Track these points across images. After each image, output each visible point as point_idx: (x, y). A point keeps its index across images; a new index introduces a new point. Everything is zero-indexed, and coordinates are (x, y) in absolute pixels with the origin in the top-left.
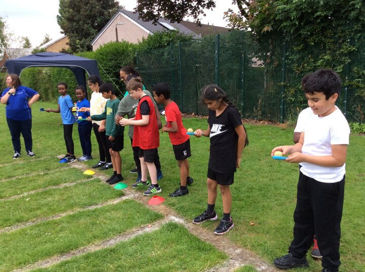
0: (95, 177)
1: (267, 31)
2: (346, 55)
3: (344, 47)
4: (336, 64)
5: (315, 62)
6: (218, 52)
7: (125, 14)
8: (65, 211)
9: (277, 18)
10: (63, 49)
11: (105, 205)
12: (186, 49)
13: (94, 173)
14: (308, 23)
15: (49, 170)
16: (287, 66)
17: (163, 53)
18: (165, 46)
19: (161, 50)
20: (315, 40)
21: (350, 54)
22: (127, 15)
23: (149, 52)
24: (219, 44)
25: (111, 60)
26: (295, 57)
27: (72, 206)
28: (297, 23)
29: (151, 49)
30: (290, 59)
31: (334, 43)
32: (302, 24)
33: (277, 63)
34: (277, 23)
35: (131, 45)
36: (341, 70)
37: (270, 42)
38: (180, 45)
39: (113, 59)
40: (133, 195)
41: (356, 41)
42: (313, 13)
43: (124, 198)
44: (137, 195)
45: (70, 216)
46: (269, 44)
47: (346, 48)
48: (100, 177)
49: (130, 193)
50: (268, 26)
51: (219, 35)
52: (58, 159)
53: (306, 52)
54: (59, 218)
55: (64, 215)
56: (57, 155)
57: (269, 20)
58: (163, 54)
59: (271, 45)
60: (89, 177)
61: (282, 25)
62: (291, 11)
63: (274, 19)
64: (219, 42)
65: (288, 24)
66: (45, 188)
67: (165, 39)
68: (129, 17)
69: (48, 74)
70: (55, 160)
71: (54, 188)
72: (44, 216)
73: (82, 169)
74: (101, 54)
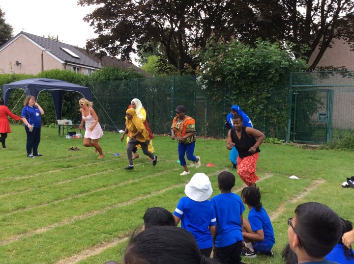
1: (220, 81)
2: (264, 99)
4: (259, 104)
5: (246, 101)
6: (174, 88)
12: (142, 83)
14: (243, 78)
16: (227, 103)
19: (117, 82)
20: (247, 89)
21: (267, 98)
23: (106, 82)
26: (233, 97)
30: (229, 99)
31: (258, 91)
32: (240, 79)
33: (220, 100)
36: (262, 107)
41: (270, 91)
42: (246, 73)
47: (265, 94)
53: (240, 95)
61: (228, 78)
62: (234, 70)
63: (222, 73)
64: (175, 82)
65: (232, 78)
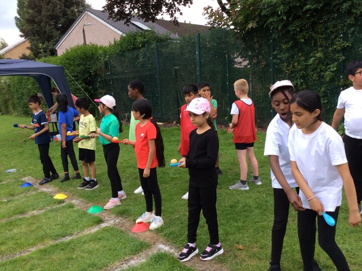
0: (68, 202)
1: (252, 28)
2: (339, 52)
3: (337, 43)
4: (329, 62)
5: (306, 60)
6: (199, 52)
7: (92, 13)
8: (34, 245)
9: (262, 14)
10: (23, 55)
11: (80, 235)
12: (163, 50)
13: (66, 197)
14: (297, 17)
15: (13, 195)
16: (276, 66)
17: (138, 55)
18: (139, 48)
19: (136, 52)
20: (305, 36)
21: (344, 50)
22: (95, 15)
23: (122, 55)
24: (199, 43)
25: (79, 65)
26: (284, 56)
27: (42, 239)
28: (285, 18)
29: (124, 51)
30: (279, 59)
31: (326, 39)
32: (290, 19)
33: (264, 63)
34: (263, 19)
35: (101, 48)
36: (335, 69)
37: (256, 40)
38: (157, 46)
39: (81, 64)
40: (113, 221)
41: (350, 36)
42: (301, 7)
43: (103, 225)
44: (117, 221)
45: (41, 251)
46: (255, 43)
47: (339, 44)
48: (74, 201)
49: (109, 219)
50: (253, 22)
51: (199, 34)
52: (23, 182)
53: (296, 50)
54: (27, 253)
55: (33, 249)
56: (21, 178)
57: (253, 17)
58: (137, 57)
59: (257, 44)
60: (61, 202)
61: (268, 21)
62: (277, 5)
63: (259, 14)
64: (199, 42)
65: (275, 20)
66: (9, 218)
67: (139, 39)
68: (97, 16)
69: (8, 83)
70: (20, 183)
71: (20, 217)
72: (10, 252)
73: (51, 192)
74: (67, 59)
